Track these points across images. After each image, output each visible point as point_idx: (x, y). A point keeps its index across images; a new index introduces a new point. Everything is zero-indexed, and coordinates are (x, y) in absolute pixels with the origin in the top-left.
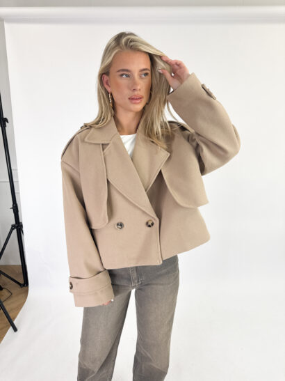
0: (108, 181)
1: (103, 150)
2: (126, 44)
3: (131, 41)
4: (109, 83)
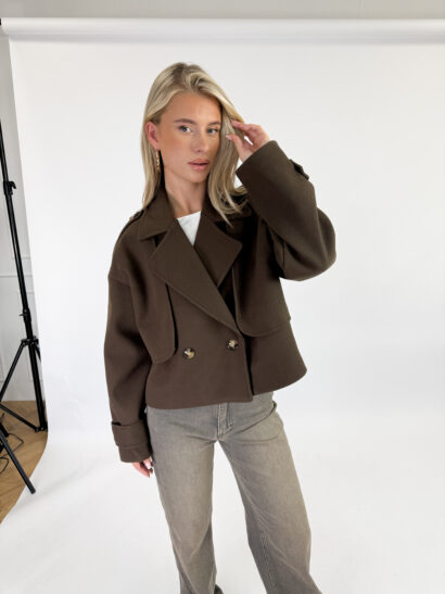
2: (193, 83)
4: (157, 136)
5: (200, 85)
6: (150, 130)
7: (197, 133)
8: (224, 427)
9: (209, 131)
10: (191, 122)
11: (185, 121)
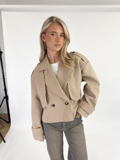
0: (46, 85)
1: (44, 73)
2: (56, 21)
3: (58, 20)
4: (45, 38)
5: (58, 21)
6: (43, 36)
7: (57, 36)
8: (65, 127)
9: (61, 36)
10: (55, 32)
11: (53, 32)
